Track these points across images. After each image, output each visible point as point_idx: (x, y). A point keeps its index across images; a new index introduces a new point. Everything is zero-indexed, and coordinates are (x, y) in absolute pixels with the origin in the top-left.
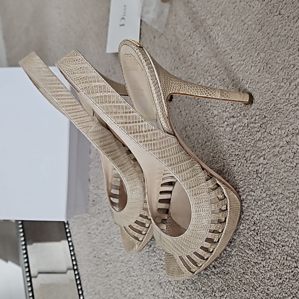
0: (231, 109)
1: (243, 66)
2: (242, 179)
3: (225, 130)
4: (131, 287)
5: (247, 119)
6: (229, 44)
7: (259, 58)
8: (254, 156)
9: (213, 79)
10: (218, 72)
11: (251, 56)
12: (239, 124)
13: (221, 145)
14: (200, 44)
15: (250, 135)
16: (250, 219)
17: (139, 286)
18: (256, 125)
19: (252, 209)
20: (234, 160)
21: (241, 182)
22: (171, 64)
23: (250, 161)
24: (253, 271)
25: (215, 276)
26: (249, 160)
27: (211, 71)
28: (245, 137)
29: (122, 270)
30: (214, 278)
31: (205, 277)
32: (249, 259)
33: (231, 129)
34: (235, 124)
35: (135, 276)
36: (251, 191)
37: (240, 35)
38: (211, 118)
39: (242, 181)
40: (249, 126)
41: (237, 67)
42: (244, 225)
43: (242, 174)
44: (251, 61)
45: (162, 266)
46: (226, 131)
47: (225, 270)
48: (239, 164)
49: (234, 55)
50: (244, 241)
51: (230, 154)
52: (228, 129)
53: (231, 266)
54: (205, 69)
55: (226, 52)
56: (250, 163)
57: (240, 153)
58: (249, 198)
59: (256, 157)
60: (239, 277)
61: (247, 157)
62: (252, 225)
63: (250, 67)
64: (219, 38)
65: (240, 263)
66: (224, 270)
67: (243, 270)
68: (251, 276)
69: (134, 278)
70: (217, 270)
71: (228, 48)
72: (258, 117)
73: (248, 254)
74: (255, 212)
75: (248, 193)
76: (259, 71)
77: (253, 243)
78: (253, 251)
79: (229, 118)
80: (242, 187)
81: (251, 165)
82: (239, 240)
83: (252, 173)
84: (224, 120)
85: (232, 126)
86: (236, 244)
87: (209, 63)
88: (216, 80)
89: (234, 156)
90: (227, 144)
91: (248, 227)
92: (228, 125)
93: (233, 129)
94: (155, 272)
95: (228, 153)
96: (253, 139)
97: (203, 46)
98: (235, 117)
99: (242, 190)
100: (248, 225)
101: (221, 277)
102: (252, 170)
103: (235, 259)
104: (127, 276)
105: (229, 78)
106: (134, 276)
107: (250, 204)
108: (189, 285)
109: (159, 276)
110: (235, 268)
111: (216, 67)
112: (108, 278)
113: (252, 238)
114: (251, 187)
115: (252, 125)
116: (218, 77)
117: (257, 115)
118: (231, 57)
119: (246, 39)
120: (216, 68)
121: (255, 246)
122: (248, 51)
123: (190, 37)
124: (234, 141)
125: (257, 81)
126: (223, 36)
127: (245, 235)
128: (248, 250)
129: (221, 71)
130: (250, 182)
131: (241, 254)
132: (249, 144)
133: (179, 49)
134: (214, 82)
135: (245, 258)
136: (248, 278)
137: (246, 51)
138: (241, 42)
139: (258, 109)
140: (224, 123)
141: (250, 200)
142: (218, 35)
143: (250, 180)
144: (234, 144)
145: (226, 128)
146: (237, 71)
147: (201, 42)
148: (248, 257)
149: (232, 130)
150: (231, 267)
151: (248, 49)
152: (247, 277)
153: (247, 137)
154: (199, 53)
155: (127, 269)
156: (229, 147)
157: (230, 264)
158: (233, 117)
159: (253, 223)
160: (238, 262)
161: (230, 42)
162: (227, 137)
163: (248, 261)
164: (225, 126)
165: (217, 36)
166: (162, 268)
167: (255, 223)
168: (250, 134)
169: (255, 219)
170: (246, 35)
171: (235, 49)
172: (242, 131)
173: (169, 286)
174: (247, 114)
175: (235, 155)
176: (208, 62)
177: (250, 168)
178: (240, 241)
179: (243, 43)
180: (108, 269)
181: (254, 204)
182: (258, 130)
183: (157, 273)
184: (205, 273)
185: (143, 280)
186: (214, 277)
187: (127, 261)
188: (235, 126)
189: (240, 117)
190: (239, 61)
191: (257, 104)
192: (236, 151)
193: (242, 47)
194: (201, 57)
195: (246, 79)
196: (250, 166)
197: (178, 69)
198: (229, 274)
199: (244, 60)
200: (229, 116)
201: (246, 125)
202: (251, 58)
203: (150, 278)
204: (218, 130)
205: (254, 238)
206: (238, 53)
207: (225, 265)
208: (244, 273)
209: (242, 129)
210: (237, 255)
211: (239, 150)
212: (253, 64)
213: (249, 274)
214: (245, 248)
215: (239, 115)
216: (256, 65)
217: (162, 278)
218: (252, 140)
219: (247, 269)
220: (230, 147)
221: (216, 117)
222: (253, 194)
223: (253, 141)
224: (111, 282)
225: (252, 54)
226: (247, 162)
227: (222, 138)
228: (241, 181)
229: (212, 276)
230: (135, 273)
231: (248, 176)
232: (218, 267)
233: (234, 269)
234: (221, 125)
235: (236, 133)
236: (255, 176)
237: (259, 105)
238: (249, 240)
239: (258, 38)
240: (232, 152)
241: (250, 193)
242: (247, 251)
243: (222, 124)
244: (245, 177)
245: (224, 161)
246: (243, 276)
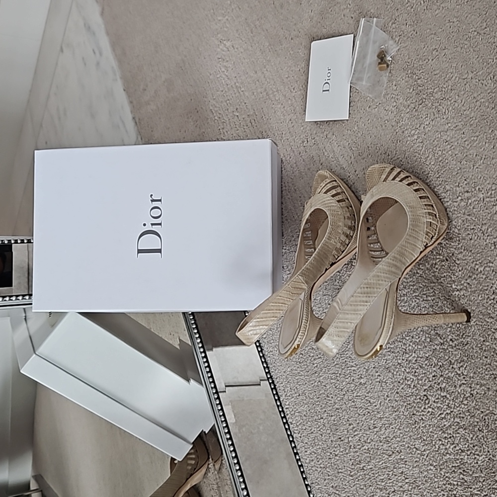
0: (464, 184)
1: (477, 142)
2: (479, 252)
3: (458, 205)
4: (349, 378)
5: (483, 194)
6: (461, 120)
7: (494, 135)
8: (491, 229)
9: (444, 154)
10: (449, 146)
11: (485, 132)
12: (474, 199)
13: (456, 220)
14: (427, 117)
15: (487, 209)
16: (489, 289)
17: (360, 375)
18: (493, 199)
19: (490, 279)
20: (470, 233)
21: (479, 255)
22: (393, 137)
23: (488, 234)
24: (493, 337)
25: (453, 349)
26: (486, 233)
27: (442, 146)
28: (481, 212)
29: (336, 363)
30: (452, 352)
31: (441, 352)
32: (489, 327)
33: (465, 204)
34: (469, 199)
35: (355, 365)
36: (489, 262)
37: (473, 111)
38: (443, 193)
39: (479, 253)
40: (485, 200)
41: (470, 143)
42: (483, 295)
43: (479, 247)
44: (485, 137)
45: (389, 350)
46: (460, 205)
47: (464, 341)
48: (476, 238)
49: (467, 131)
50: (483, 311)
51: (465, 229)
52: (463, 204)
53: (470, 336)
54: (434, 143)
55: (457, 127)
56: (488, 236)
57: (475, 227)
58: (487, 269)
59: (493, 229)
60: (479, 345)
61: (483, 230)
62: (491, 294)
63: (484, 143)
64: (449, 113)
65: (480, 331)
66: (462, 341)
67: (484, 338)
68: (492, 342)
69: (353, 368)
70: (455, 342)
71: (460, 124)
72: (493, 192)
73: (488, 322)
74: (494, 282)
75: (486, 265)
76: (493, 148)
77: (493, 311)
78: (493, 318)
79: (463, 193)
80: (480, 260)
81: (489, 237)
82: (478, 310)
83: (490, 245)
84: (458, 195)
85: (466, 201)
86: (475, 314)
87: (438, 137)
88: (447, 154)
89: (470, 230)
90: (462, 219)
91: (487, 297)
92: (462, 200)
93: (467, 203)
94: (380, 357)
95: (463, 228)
96: (490, 212)
97: (431, 119)
98: (470, 192)
99: (479, 263)
100: (487, 295)
101: (459, 349)
102: (489, 243)
103: (475, 329)
104: (343, 367)
105: (461, 153)
106: (352, 366)
107: (488, 275)
108: (422, 363)
109: (385, 361)
110: (474, 338)
111: (447, 141)
112: (316, 375)
113: (491, 307)
114: (489, 258)
115: (488, 199)
116: (450, 152)
117: (493, 190)
118: (464, 133)
119: (479, 116)
120: (447, 143)
121: (495, 314)
122: (481, 127)
123: (414, 110)
124: (469, 215)
125: (492, 157)
126: (453, 111)
127: (484, 305)
128: (488, 319)
129: (452, 146)
130: (488, 254)
131: (481, 323)
132: (485, 217)
133: (402, 121)
134: (445, 156)
135: (485, 326)
136: (489, 345)
137: (479, 128)
138: (474, 118)
139: (493, 184)
140: (458, 198)
141: (488, 271)
142: (448, 109)
143: (488, 252)
144: (469, 218)
145: (460, 203)
146: (471, 146)
147: (429, 116)
148: (488, 325)
149: (467, 205)
150: (470, 338)
151: (481, 126)
152: (488, 344)
153: (483, 211)
154: (426, 127)
155: (343, 360)
156: (464, 221)
157: (469, 335)
158: (467, 192)
159: (492, 292)
160: (478, 331)
161: (462, 118)
162: (461, 212)
163: (488, 329)
164: (459, 201)
165: (447, 111)
166: (388, 352)
167: (494, 293)
168: (486, 208)
169: (494, 288)
170: (479, 111)
171: (468, 124)
172: (477, 205)
173: (399, 369)
174: (482, 188)
175: (471, 229)
176: (437, 136)
177: (487, 241)
178: (479, 312)
179: (476, 119)
180: (316, 365)
181: (492, 275)
182: (495, 204)
183: (383, 358)
184: (441, 347)
185: (365, 368)
186: (452, 350)
187: (343, 352)
188: (470, 201)
189: (475, 192)
190: (472, 137)
191: (492, 179)
192: (472, 226)
193: (475, 123)
194: (429, 130)
195: (480, 155)
196: (487, 239)
197: (401, 142)
198: (469, 345)
199: (478, 136)
200: (462, 190)
201: (482, 199)
202: (485, 134)
203: (374, 364)
204: (451, 205)
205: (493, 306)
206: (470, 129)
207: (464, 336)
208: (484, 341)
209: (478, 203)
210: (477, 324)
211: (474, 224)
212: (488, 141)
213: (490, 341)
214: (484, 317)
215: (473, 190)
216: (490, 141)
217: (390, 362)
218: (489, 213)
219: (487, 337)
220: (465, 221)
221: (449, 192)
222: (491, 265)
223: (490, 215)
224: (322, 378)
225: (486, 131)
226: (484, 235)
227: (456, 213)
228: (478, 254)
229: (450, 350)
230: (354, 363)
231: (486, 248)
232: (455, 340)
233: (474, 339)
234: (454, 200)
235: (472, 207)
236: (493, 248)
237: (494, 180)
238: (489, 308)
239: (491, 116)
240: (468, 226)
241: (488, 264)
242: (487, 319)
243: (455, 199)
244: (483, 249)
245: (459, 235)
246: (483, 344)
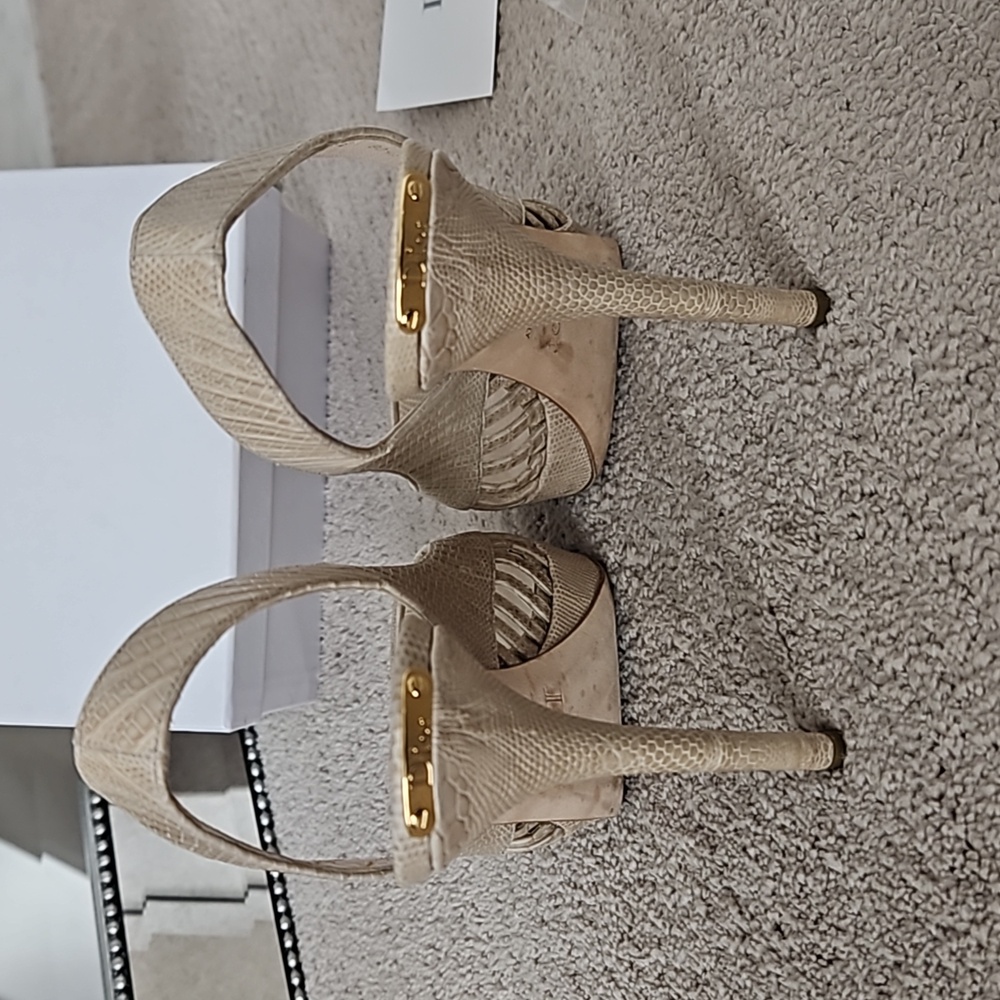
0: (846, 310)
1: (898, 137)
2: (891, 592)
3: (821, 395)
4: (469, 976)
5: (913, 352)
6: (840, 52)
7: (964, 100)
8: (941, 500)
9: (776, 195)
10: (793, 164)
11: (930, 94)
12: (880, 372)
13: (808, 457)
14: (723, 57)
15: (925, 416)
16: (924, 751)
17: (498, 976)
18: (950, 376)
19: (930, 712)
20: (859, 513)
21: (887, 605)
22: (613, 145)
23: (926, 521)
24: (935, 961)
25: (781, 966)
26: (921, 517)
27: (768, 164)
28: (904, 425)
29: (436, 913)
30: (778, 976)
31: (742, 968)
32: (919, 913)
33: (845, 391)
34: (861, 372)
35: (484, 937)
36: (928, 640)
37: (886, 11)
38: (767, 347)
39: (891, 598)
40: (919, 379)
41: (871, 143)
42: (899, 775)
43: (890, 573)
44: (929, 114)
45: (580, 911)
46: (827, 397)
47: (823, 945)
48: (880, 532)
49: (860, 96)
50: (897, 840)
51: (842, 492)
52: (835, 392)
53: (844, 932)
54: (741, 154)
55: (825, 84)
56: (925, 529)
57: (881, 488)
58: (921, 667)
59: (947, 503)
60: (880, 979)
61: (909, 503)
62: (932, 775)
63: (924, 140)
64: (799, 31)
65: (884, 923)
66: (815, 945)
67: (895, 952)
68: (927, 981)
69: (480, 947)
70: (790, 942)
71: (834, 69)
72: (955, 342)
73: (915, 890)
74: (942, 727)
75: (914, 650)
76: (960, 157)
77: (937, 850)
78: (934, 880)
79: (840, 347)
80: (891, 624)
81: (929, 535)
82: (879, 833)
83: (933, 568)
84: (819, 356)
85: (850, 381)
86: (866, 847)
87: (757, 132)
88: (786, 197)
89: (857, 497)
90: (831, 451)
91: (914, 783)
92: (834, 375)
93: (852, 391)
94: (554, 930)
95: (833, 489)
96: (936, 429)
97: (735, 64)
98: (863, 346)
99: (890, 637)
100: (915, 775)
101: (804, 974)
102: (931, 557)
103: (863, 908)
104: (454, 934)
105: (837, 189)
106: (478, 939)
107: (922, 693)
108: (681, 992)
109: (569, 947)
110: (859, 941)
111: (787, 145)
112: (389, 938)
113: (930, 829)
114: (929, 623)
115: (930, 375)
116: (796, 187)
117: (951, 336)
118: (848, 104)
119: (907, 27)
120: (787, 152)
121: (942, 861)
122: (915, 74)
123: (683, 34)
124: (857, 438)
125: (952, 196)
126: (814, 20)
127: (902, 814)
128: (917, 878)
129: (806, 160)
130: (924, 604)
131: (885, 889)
132: (919, 451)
133: (644, 83)
134: (779, 206)
135: (902, 906)
136: (916, 988)
137: (909, 74)
138: (889, 40)
139: (956, 308)
140: (818, 367)
141: (922, 676)
142: (793, 17)
143: (926, 598)
144: (857, 450)
145: (827, 386)
146: (872, 157)
147: (728, 51)
148: (917, 905)
149: (850, 396)
150: (846, 939)
151: (916, 68)
152: (910, 981)
153: (911, 421)
154: (718, 93)
155: (455, 908)
156: (836, 464)
157: (842, 924)
158: (856, 343)
159: (936, 768)
160: (874, 921)
161: (844, 43)
162: (829, 424)
163: (916, 920)
164: (824, 381)
165: (790, 23)
166: (578, 917)
167: (942, 770)
168: (922, 410)
169: (945, 754)
170: (909, 9)
171: (864, 69)
172: (891, 399)
173: (605, 988)
174: (912, 329)
175: (863, 495)
176: (754, 129)
177: (924, 549)
178: (880, 838)
179: (896, 44)
180: (388, 906)
181: (938, 695)
182: (958, 395)
183: (563, 936)
184: (742, 950)
185: (511, 955)
186: (779, 971)
187: (455, 882)
188: (862, 381)
189: (883, 344)
190: (879, 116)
191: (953, 288)
192: (867, 480)
193: (893, 59)
194: (726, 108)
195: (908, 190)
196: (923, 540)
197: (639, 160)
198: (838, 965)
199: (900, 114)
200: (837, 339)
201: (908, 374)
202: (931, 101)
203: (537, 950)
204: (795, 397)
205: (938, 829)
206: (872, 85)
207: (823, 927)
208: (898, 965)
209: (892, 391)
210: (870, 890)
211: (876, 475)
212: (939, 128)
213: (920, 973)
214: (901, 867)
215: (876, 334)
216: (950, 128)
217: (581, 954)
218: (933, 434)
219: (911, 952)
220: (841, 462)
221: (787, 344)
222: (934, 651)
223: (937, 441)
224: (401, 952)
225: (934, 89)
226: (911, 522)
227: (810, 427)
228: (884, 599)
229: (771, 968)
230: (484, 928)
231: (916, 579)
232: (791, 931)
233: (859, 947)
234: (805, 376)
235: (868, 407)
236: (944, 581)
237: (960, 293)
238: (921, 835)
239: (959, 19)
240: (852, 482)
241: (924, 648)
242: (909, 878)
243: (810, 371)
244: (904, 582)
245: (819, 517)
246: (894, 978)
